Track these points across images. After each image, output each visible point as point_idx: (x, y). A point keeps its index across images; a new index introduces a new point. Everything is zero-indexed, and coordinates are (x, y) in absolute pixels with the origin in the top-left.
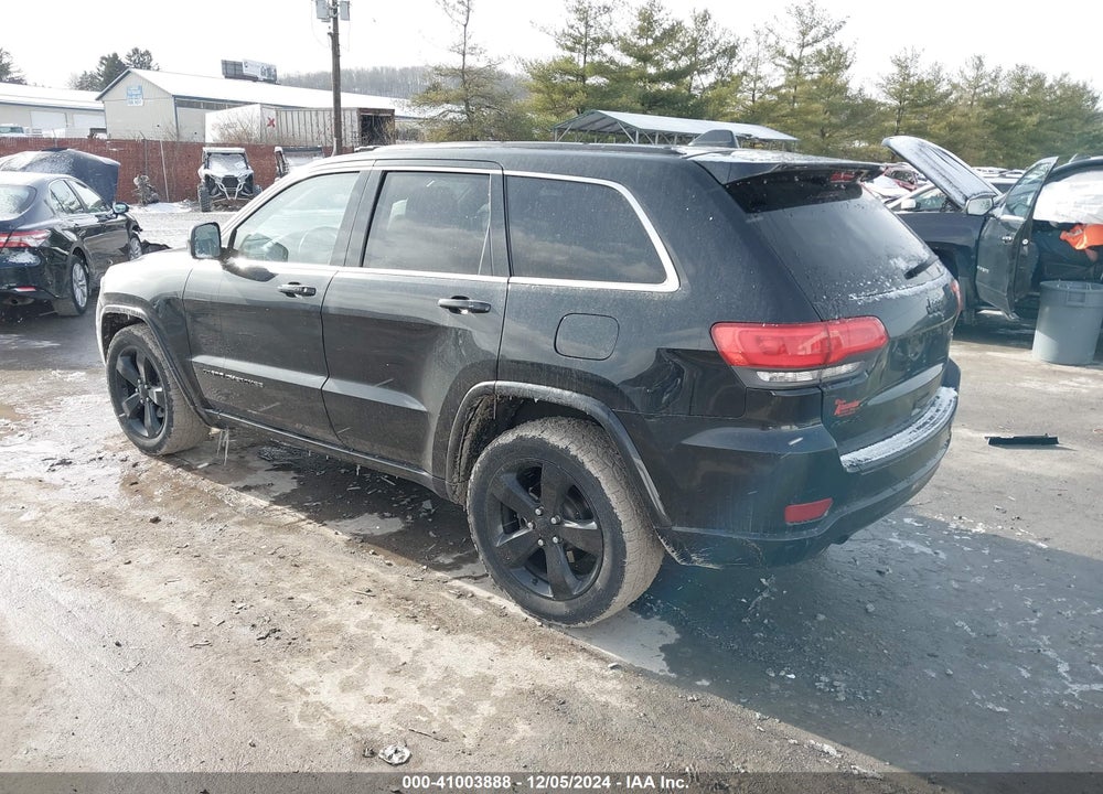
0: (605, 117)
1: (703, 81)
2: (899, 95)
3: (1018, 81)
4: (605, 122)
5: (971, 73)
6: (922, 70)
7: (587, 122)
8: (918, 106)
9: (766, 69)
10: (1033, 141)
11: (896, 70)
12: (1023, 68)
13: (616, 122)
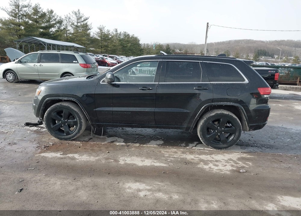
0: (34, 38)
1: (53, 30)
2: (101, 37)
3: (125, 35)
4: (33, 40)
5: (115, 33)
6: (105, 31)
7: (28, 39)
8: (106, 40)
9: (69, 28)
10: (130, 50)
11: (99, 31)
12: (125, 32)
13: (37, 40)
